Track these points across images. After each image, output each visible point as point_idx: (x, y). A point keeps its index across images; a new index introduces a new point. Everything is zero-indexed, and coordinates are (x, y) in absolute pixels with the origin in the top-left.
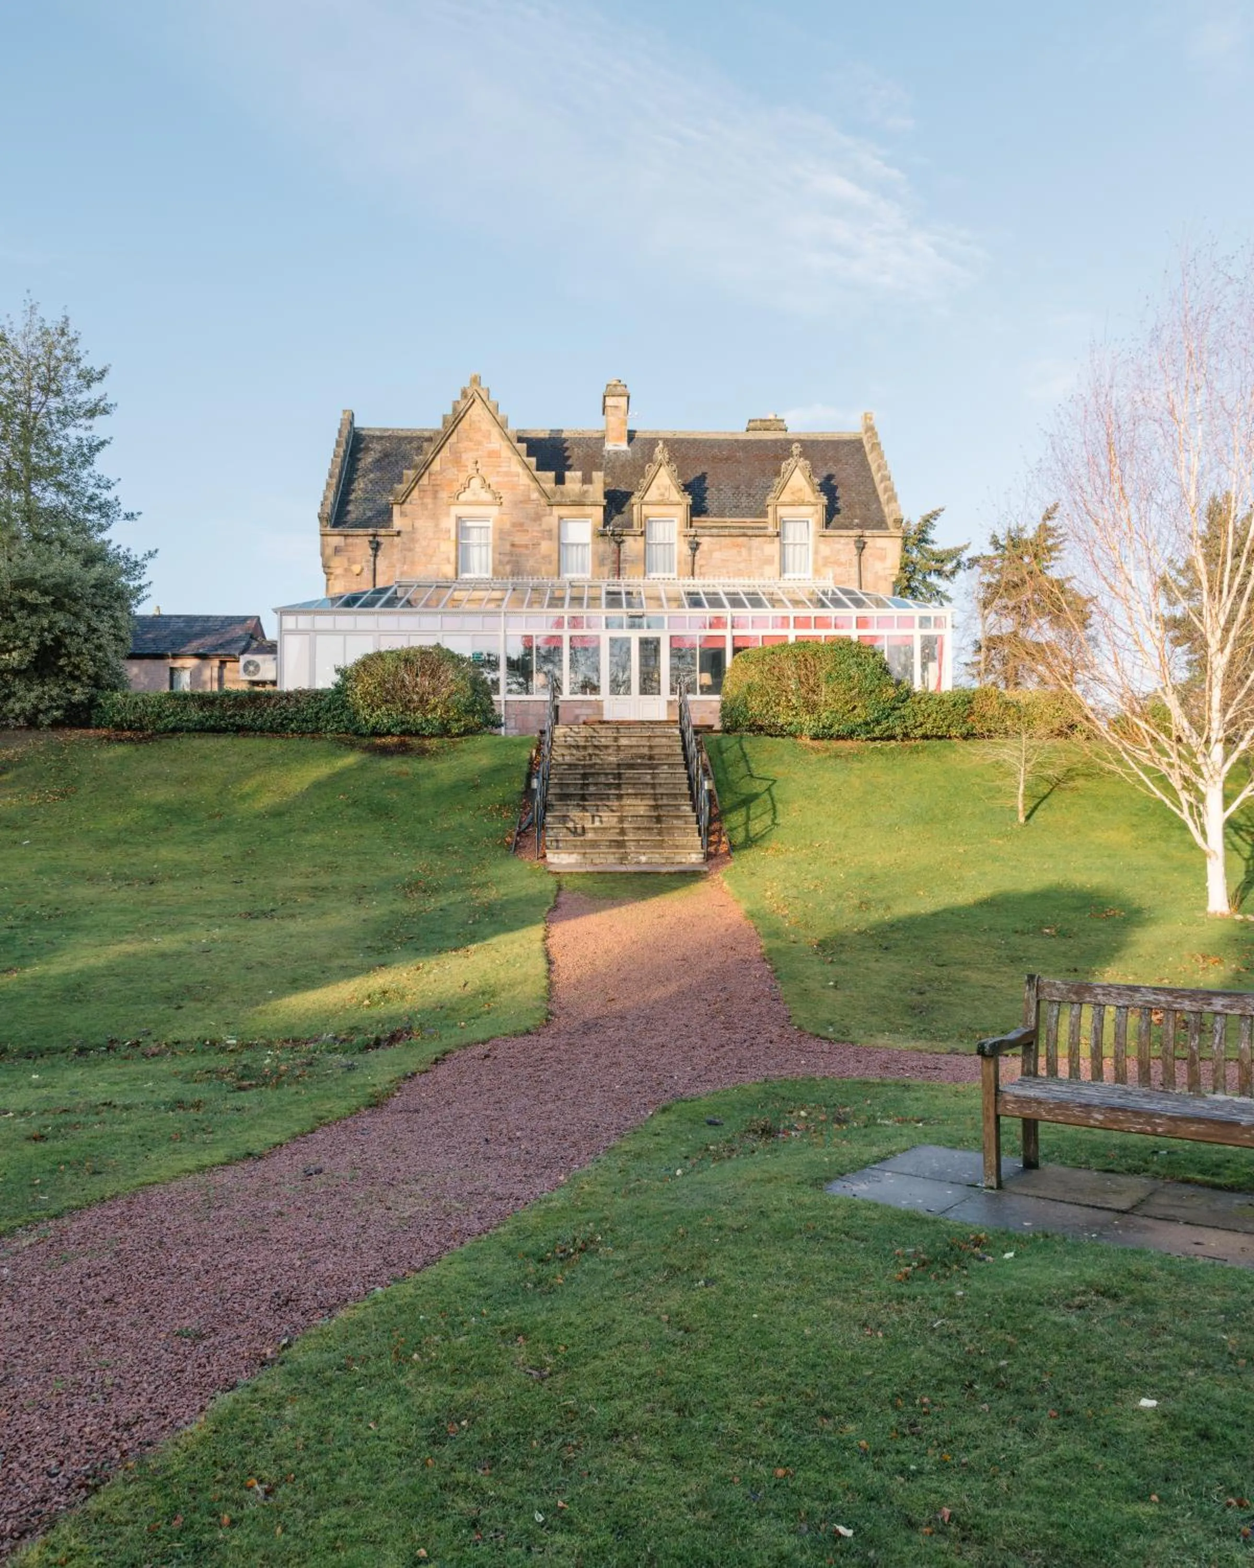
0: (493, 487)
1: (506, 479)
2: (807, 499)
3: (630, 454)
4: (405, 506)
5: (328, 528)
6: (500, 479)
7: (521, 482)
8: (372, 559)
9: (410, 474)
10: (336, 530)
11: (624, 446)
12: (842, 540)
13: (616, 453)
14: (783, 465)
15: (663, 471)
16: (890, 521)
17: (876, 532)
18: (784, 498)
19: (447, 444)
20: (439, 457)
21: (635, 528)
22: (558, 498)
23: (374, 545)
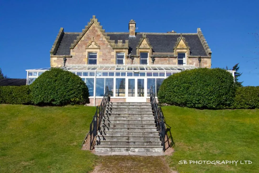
0: (98, 44)
1: (102, 42)
2: (185, 48)
3: (136, 38)
4: (74, 49)
5: (53, 55)
6: (100, 42)
7: (106, 43)
8: (64, 63)
9: (75, 41)
10: (55, 56)
11: (134, 36)
12: (195, 59)
13: (132, 38)
14: (178, 39)
15: (144, 40)
16: (207, 54)
17: (204, 57)
18: (178, 47)
19: (86, 33)
20: (84, 36)
21: (137, 55)
22: (116, 47)
23: (65, 60)
